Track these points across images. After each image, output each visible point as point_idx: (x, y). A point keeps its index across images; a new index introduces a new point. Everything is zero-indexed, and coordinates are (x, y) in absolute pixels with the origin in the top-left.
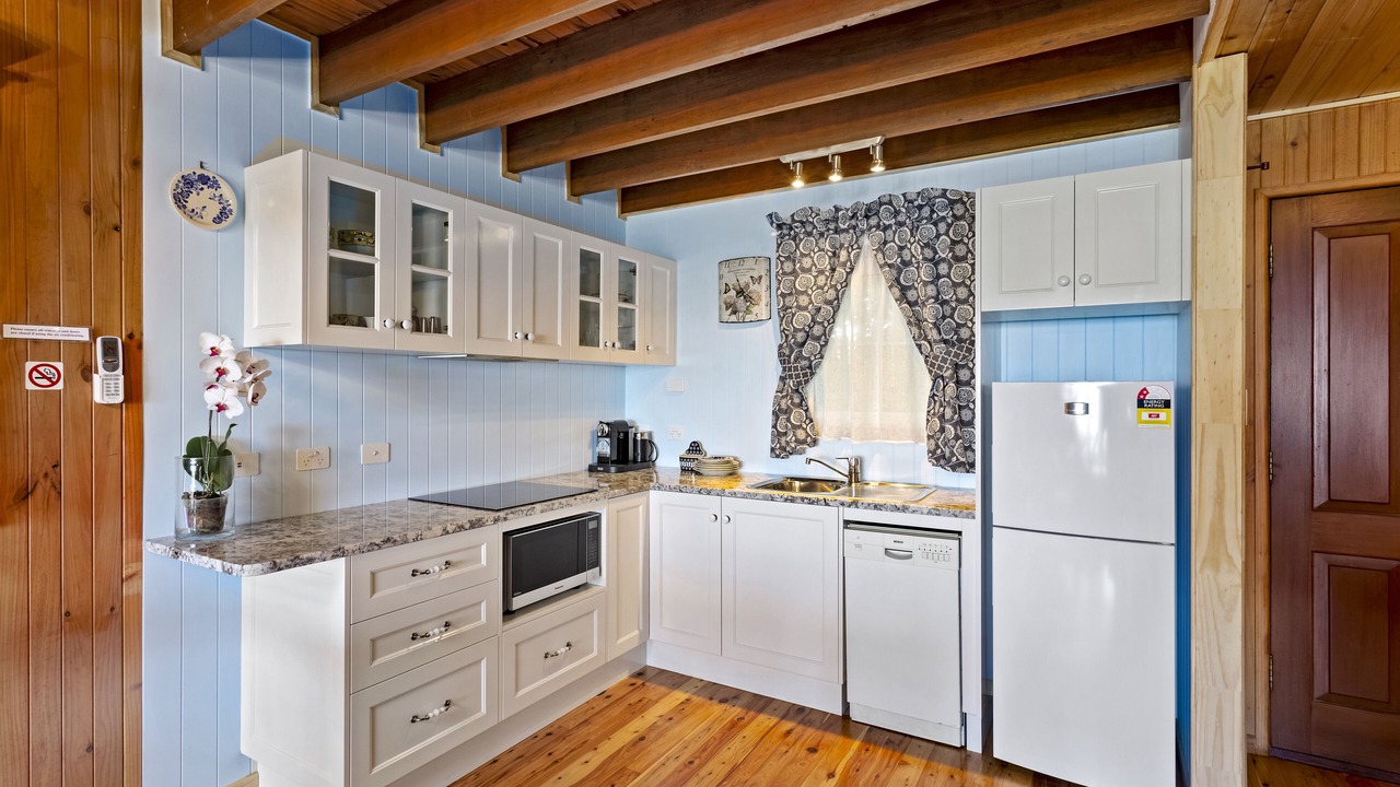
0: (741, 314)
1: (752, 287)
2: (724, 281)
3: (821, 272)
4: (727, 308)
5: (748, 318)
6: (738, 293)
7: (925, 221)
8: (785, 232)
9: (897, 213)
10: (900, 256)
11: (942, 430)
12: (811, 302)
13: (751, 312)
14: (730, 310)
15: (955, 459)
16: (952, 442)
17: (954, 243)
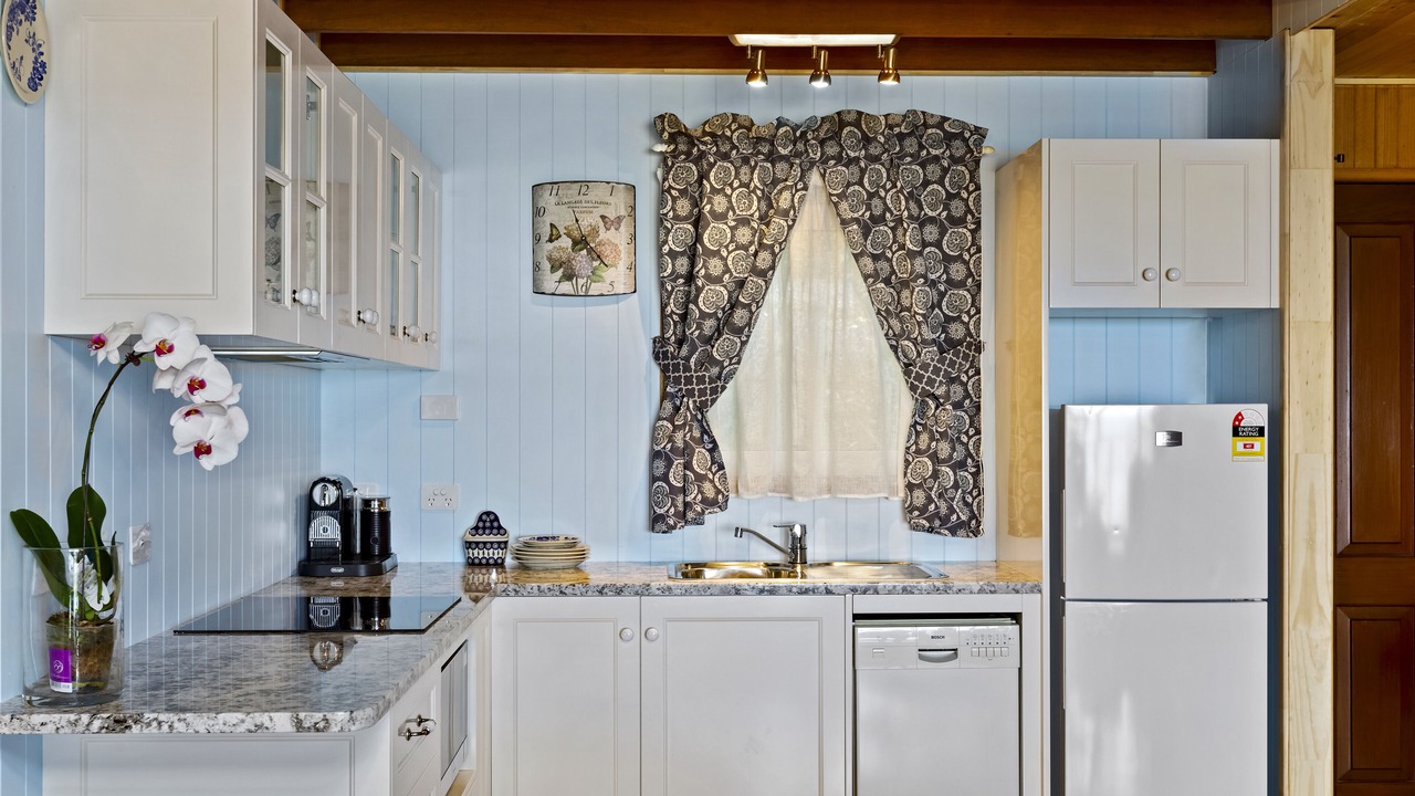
0: (581, 281)
1: (603, 235)
2: (548, 219)
3: (744, 222)
4: (554, 269)
5: (595, 289)
6: (575, 243)
7: (909, 159)
8: (682, 147)
9: (867, 140)
10: (869, 208)
11: (935, 475)
12: (727, 270)
13: (600, 279)
14: (560, 273)
15: (955, 516)
16: (951, 492)
17: (950, 196)
